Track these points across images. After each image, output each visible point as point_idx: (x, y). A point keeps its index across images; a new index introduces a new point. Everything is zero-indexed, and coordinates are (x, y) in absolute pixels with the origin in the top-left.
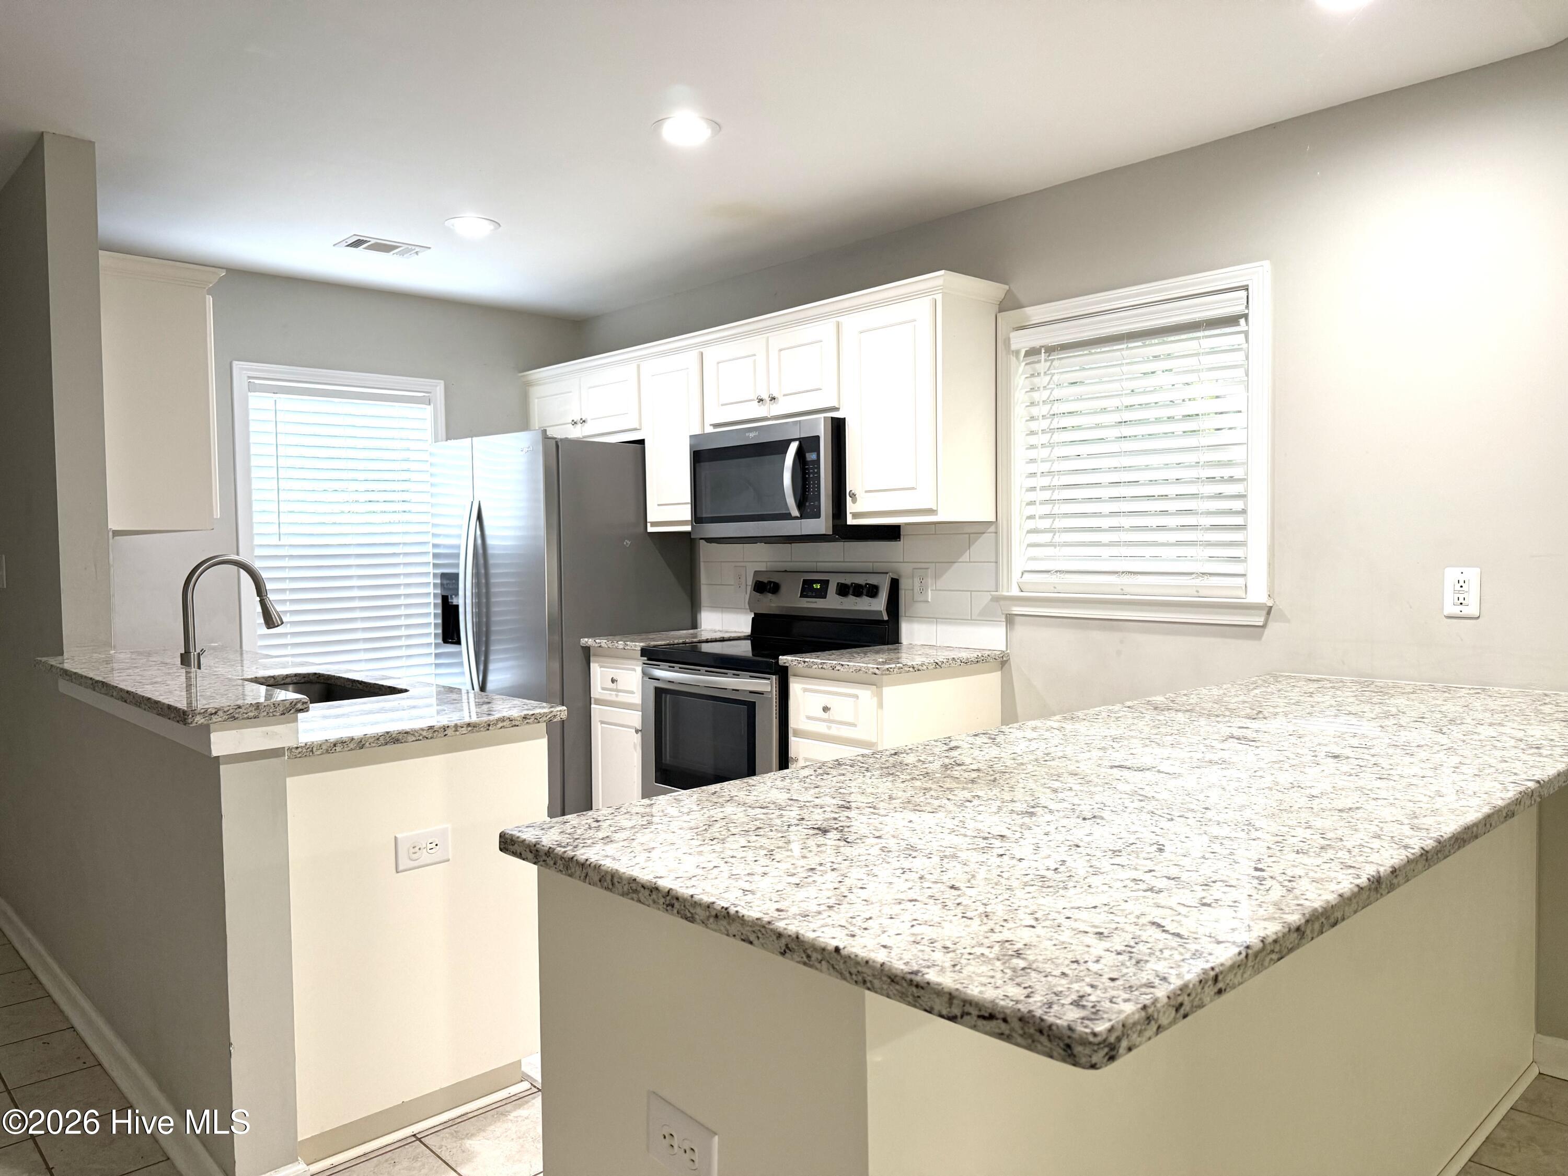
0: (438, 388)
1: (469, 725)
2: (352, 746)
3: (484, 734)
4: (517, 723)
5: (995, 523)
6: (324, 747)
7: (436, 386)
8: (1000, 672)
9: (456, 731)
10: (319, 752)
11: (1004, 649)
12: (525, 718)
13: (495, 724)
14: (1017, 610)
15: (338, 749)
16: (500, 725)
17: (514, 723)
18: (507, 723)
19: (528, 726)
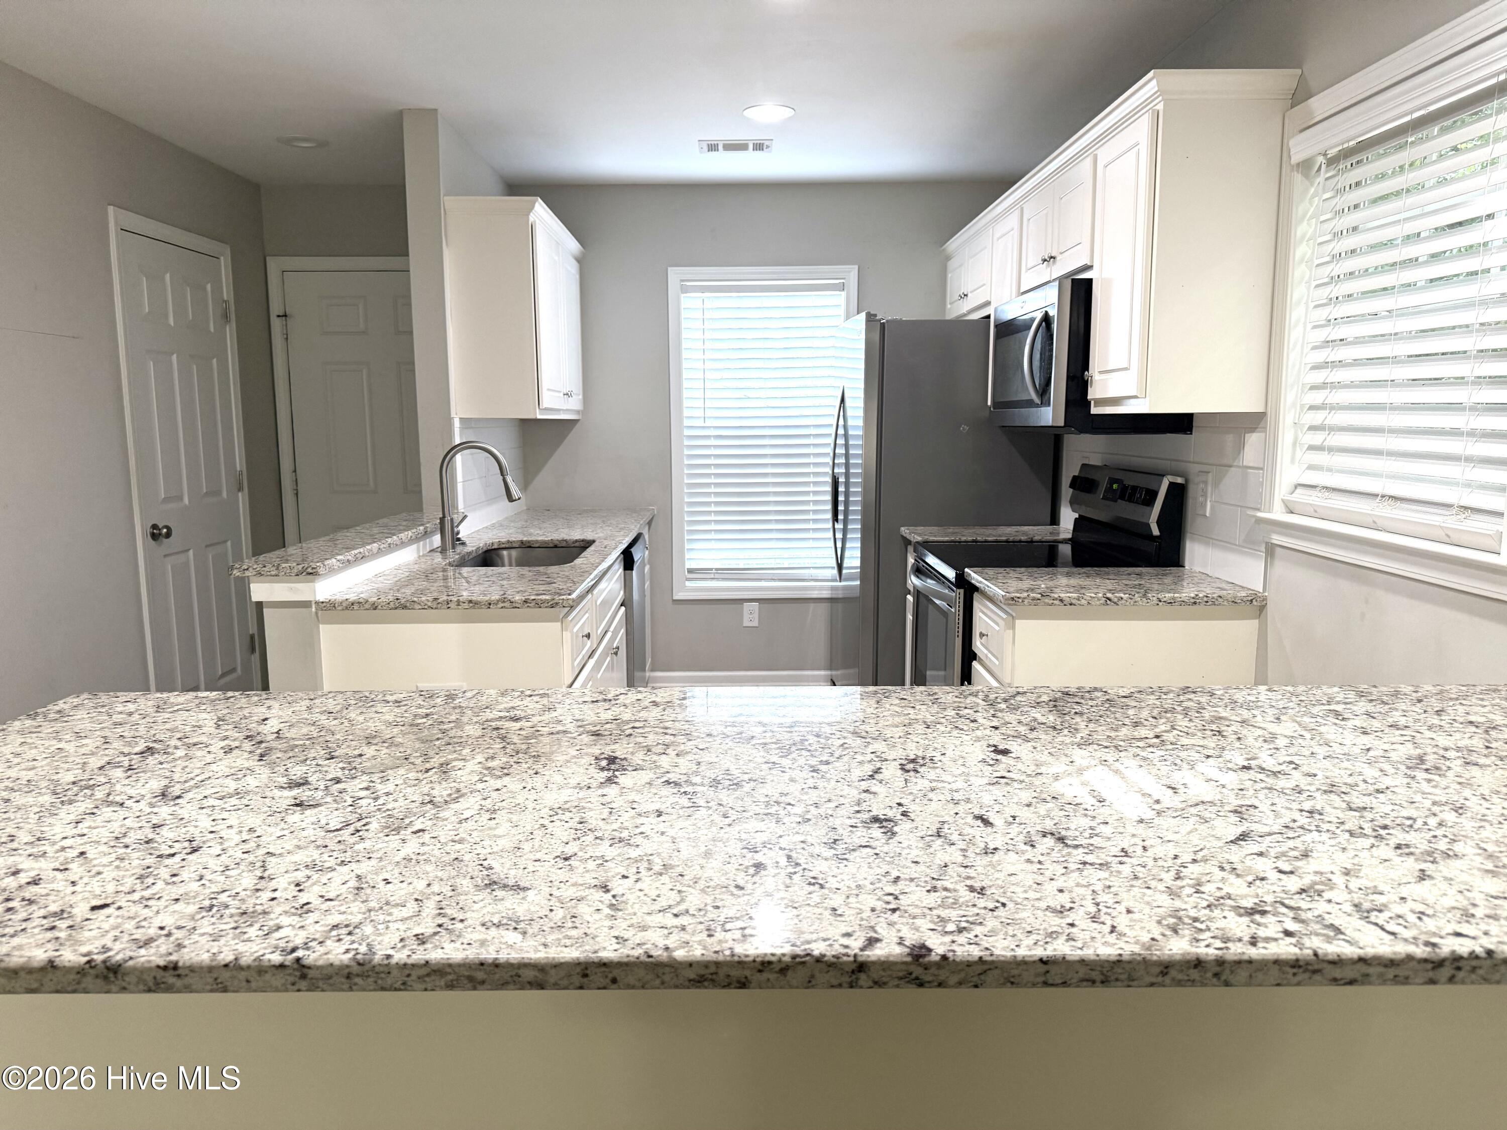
0: (852, 274)
1: (470, 602)
2: (367, 606)
3: (484, 611)
4: (517, 605)
5: (1264, 414)
6: (344, 605)
7: (850, 272)
8: (1256, 622)
9: (458, 605)
10: (340, 608)
11: (1260, 589)
12: (525, 602)
13: (496, 604)
14: (1277, 539)
15: (356, 607)
16: (501, 605)
17: (514, 605)
18: (507, 604)
19: (529, 609)
